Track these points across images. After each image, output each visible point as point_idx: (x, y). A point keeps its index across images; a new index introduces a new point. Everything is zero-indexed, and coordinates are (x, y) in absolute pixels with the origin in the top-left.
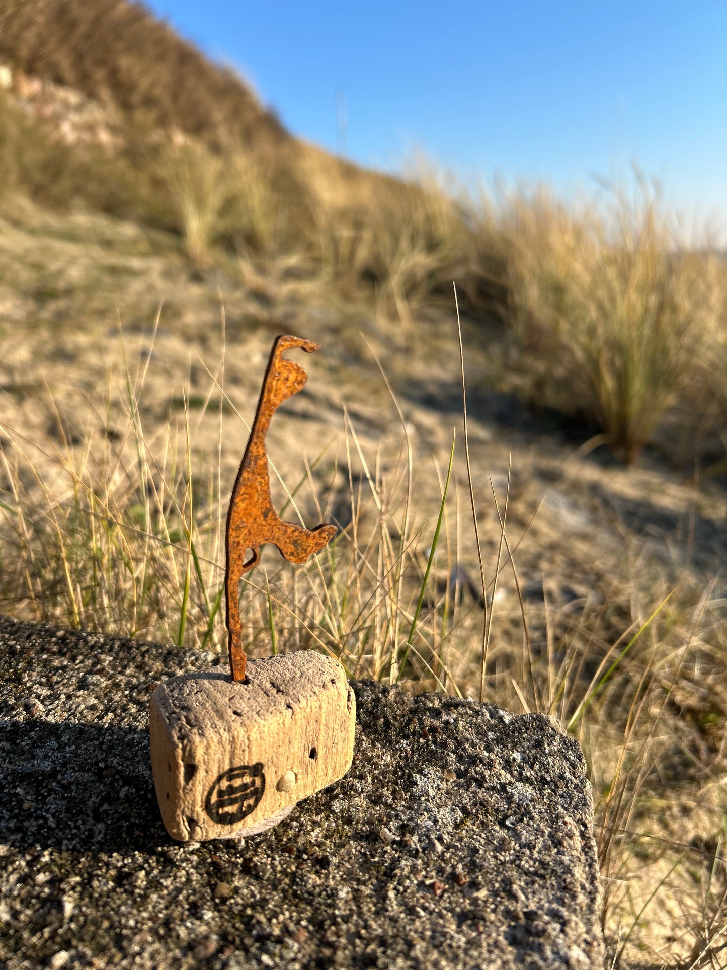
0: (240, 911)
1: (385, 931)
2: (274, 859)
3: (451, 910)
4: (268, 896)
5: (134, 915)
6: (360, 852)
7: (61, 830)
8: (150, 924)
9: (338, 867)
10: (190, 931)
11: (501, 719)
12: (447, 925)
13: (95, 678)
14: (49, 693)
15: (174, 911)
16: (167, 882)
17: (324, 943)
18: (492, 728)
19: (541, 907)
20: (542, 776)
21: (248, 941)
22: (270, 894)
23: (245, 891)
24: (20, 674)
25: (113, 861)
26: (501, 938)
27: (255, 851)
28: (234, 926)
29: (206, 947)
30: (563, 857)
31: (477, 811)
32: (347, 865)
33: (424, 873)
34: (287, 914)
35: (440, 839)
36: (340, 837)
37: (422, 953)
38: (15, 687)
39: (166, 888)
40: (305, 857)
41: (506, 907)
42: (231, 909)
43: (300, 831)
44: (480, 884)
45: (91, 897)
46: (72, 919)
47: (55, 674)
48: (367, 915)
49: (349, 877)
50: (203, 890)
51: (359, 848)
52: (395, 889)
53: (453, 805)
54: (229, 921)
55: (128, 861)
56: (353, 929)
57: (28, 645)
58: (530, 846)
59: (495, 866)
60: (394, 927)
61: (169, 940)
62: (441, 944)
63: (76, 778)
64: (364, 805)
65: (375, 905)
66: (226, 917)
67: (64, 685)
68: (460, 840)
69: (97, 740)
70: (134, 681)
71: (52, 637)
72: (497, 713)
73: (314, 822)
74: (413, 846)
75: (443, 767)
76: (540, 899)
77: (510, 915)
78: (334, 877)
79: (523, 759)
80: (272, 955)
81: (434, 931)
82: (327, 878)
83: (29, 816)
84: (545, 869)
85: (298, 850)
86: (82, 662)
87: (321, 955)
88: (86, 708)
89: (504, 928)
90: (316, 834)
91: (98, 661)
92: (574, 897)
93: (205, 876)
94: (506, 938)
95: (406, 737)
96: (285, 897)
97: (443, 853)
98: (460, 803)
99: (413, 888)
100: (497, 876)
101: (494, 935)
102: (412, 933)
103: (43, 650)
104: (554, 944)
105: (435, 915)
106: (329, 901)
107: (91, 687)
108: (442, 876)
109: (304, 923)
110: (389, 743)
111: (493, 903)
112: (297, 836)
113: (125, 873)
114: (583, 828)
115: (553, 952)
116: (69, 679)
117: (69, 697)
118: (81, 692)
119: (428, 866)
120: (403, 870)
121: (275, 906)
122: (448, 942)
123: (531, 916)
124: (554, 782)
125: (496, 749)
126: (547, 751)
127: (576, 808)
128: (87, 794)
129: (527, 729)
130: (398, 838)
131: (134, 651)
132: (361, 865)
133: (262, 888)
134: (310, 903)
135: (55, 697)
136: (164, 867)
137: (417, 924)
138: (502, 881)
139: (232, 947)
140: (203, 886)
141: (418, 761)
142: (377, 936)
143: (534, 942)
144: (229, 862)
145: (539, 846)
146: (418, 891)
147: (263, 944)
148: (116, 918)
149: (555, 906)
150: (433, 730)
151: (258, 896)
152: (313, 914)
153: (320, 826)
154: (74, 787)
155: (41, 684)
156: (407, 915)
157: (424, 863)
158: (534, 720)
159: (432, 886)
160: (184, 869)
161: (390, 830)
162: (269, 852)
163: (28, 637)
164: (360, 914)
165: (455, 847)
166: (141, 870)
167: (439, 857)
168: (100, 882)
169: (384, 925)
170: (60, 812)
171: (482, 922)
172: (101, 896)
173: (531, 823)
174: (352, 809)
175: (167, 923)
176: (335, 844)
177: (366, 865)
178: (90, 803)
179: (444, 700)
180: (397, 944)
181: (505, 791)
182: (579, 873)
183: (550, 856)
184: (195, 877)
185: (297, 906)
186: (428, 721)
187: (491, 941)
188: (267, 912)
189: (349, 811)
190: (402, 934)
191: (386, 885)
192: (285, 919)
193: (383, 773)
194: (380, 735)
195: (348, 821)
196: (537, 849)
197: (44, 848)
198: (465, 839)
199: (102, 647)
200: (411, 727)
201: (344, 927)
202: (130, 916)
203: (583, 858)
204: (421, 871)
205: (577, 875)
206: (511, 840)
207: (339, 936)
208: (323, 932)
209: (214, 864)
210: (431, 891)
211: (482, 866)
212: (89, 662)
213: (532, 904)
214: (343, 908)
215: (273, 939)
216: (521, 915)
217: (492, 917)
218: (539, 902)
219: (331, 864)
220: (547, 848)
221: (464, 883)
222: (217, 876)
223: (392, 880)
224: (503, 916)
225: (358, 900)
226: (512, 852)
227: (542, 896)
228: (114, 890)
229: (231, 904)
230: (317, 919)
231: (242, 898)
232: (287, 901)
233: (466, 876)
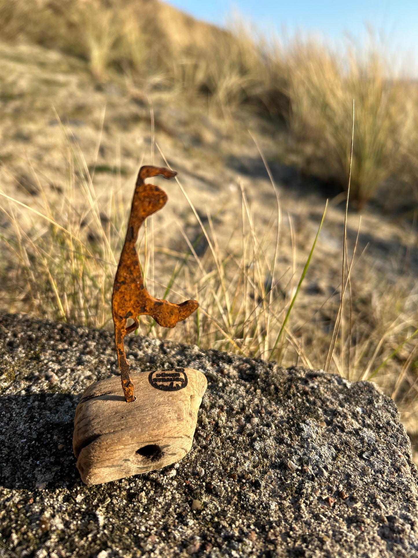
0: (211, 519)
1: (304, 532)
2: (224, 483)
3: (341, 516)
4: (226, 509)
5: (144, 524)
6: (277, 477)
8: (155, 529)
9: (266, 487)
10: (182, 534)
11: (345, 385)
12: (342, 527)
13: (87, 357)
14: (59, 367)
15: (168, 519)
16: (160, 500)
17: (268, 541)
18: (341, 391)
19: (396, 513)
20: (377, 424)
21: (219, 540)
22: (227, 507)
23: (211, 505)
24: (39, 354)
25: (123, 485)
26: (376, 535)
27: (212, 477)
28: (208, 530)
29: (195, 545)
30: (403, 479)
31: (344, 448)
32: (271, 486)
33: (320, 491)
34: (241, 520)
35: (326, 468)
36: (263, 467)
37: (331, 547)
38: (37, 363)
39: (160, 503)
40: (244, 481)
41: (375, 513)
42: (204, 517)
43: (237, 463)
44: (356, 499)
45: (113, 511)
46: (104, 527)
47: (60, 354)
49: (274, 494)
50: (184, 505)
51: (276, 474)
52: (304, 502)
53: (328, 444)
54: (204, 526)
55: (133, 485)
56: (284, 531)
57: (40, 334)
58: (381, 472)
59: (363, 486)
60: (309, 529)
61: (170, 541)
62: (341, 540)
64: (273, 445)
65: (294, 513)
66: (202, 523)
67: (68, 362)
68: (338, 468)
70: (112, 359)
71: (54, 329)
72: (342, 381)
73: (244, 457)
74: (310, 473)
75: (317, 418)
77: (378, 519)
78: (265, 494)
79: (363, 411)
80: (237, 550)
81: (333, 531)
82: (260, 495)
83: (63, 454)
84: (393, 487)
85: (239, 476)
86: (76, 346)
87: (268, 549)
88: (85, 378)
89: (376, 528)
90: (247, 465)
91: (87, 346)
92: (415, 506)
93: (184, 495)
94: (378, 535)
95: (289, 398)
96: (237, 509)
97: (329, 477)
98: (332, 442)
99: (315, 502)
100: (365, 492)
101: (371, 533)
102: (321, 533)
103: (50, 338)
104: (410, 538)
105: (332, 519)
106: (265, 512)
107: (86, 363)
108: (331, 493)
109: (252, 527)
110: (279, 402)
111: (366, 511)
112: (236, 466)
113: (132, 493)
114: (407, 458)
115: (409, 543)
116: (71, 358)
117: (73, 370)
118: (80, 367)
119: (321, 487)
120: (307, 490)
121: (231, 515)
122: (345, 538)
123: (391, 519)
124: (385, 427)
125: (346, 405)
126: (376, 406)
127: (401, 445)
129: (362, 392)
130: (300, 468)
131: (109, 339)
132: (280, 486)
133: (220, 502)
134: (253, 513)
135: (63, 371)
136: (156, 489)
137: (323, 526)
138: (368, 495)
139: (210, 544)
140: (183, 502)
141: (300, 414)
142: (300, 535)
143: (396, 537)
144: (196, 484)
145: (386, 471)
146: (318, 503)
147: (229, 542)
148: (132, 525)
149: (403, 512)
150: (305, 393)
151: (219, 509)
152: (256, 521)
153: (248, 459)
155: (53, 361)
156: (315, 520)
157: (318, 484)
158: (365, 386)
159: (327, 500)
160: (169, 490)
161: (293, 461)
162: (221, 478)
163: (39, 329)
164: (286, 520)
165: (335, 473)
166: (142, 491)
168: (117, 500)
169: (302, 527)
171: (363, 525)
172: (119, 510)
173: (379, 456)
174: (267, 448)
175: (165, 528)
176: (260, 471)
177: (283, 486)
179: (306, 372)
180: (315, 542)
181: (359, 435)
182: (414, 489)
183: (394, 478)
184: (177, 496)
185: (245, 515)
186: (301, 386)
187: (370, 537)
188: (227, 520)
189: (265, 449)
190: (315, 533)
191: (299, 500)
192: (239, 524)
193: (281, 422)
194: (273, 396)
195: (266, 456)
196: (385, 474)
198: (341, 468)
199: (88, 336)
200: (292, 391)
201: (278, 529)
202: (141, 524)
203: (413, 478)
204: (318, 490)
205: (413, 492)
206: (368, 468)
207: (276, 536)
208: (266, 534)
209: (188, 486)
210: (327, 503)
211: (355, 486)
212: (81, 346)
213: (390, 511)
214: (274, 516)
215: (236, 539)
216: (386, 519)
217: (368, 521)
218: (393, 510)
219: (262, 486)
220: (392, 473)
221: (346, 498)
222: (191, 495)
223: (301, 496)
224: (374, 520)
225: (283, 511)
226: (371, 476)
227: (395, 506)
228: (127, 505)
229: (204, 514)
230: (260, 523)
231: (210, 511)
232: (238, 512)
233: (346, 493)
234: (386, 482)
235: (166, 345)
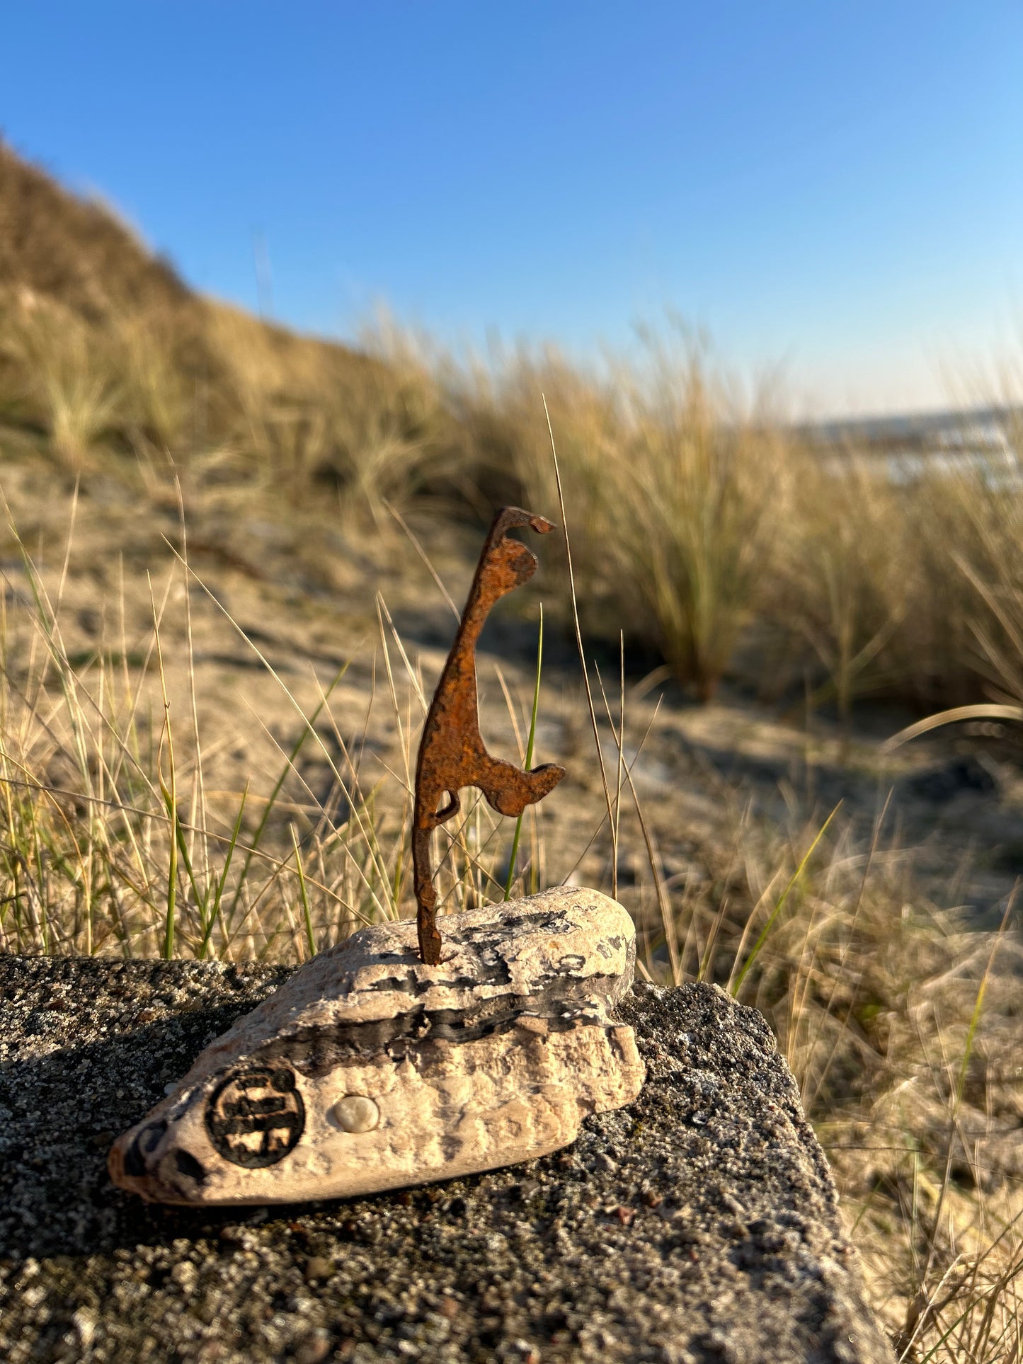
0: (351, 1291)
1: (566, 1282)
2: (382, 1215)
3: (650, 1240)
4: (386, 1265)
7: (47, 1227)
9: (478, 1211)
10: (283, 1330)
11: (651, 994)
12: (649, 1259)
13: (50, 1016)
15: (250, 1308)
17: (484, 1311)
19: (767, 1216)
20: (723, 1059)
21: (372, 1329)
22: (389, 1262)
23: (352, 1264)
26: (725, 1263)
28: (346, 1313)
29: (313, 1347)
30: (779, 1151)
31: (651, 1110)
32: (490, 1207)
33: (599, 1199)
34: (421, 1283)
35: (611, 1152)
37: (625, 1300)
39: (231, 1279)
41: (722, 1223)
42: (336, 1291)
44: (679, 1200)
45: (117, 1310)
46: (96, 1344)
48: (535, 1266)
49: (497, 1222)
50: (289, 1274)
52: (566, 1225)
54: (337, 1308)
55: (163, 1252)
56: (520, 1287)
58: (733, 1144)
59: (694, 1174)
60: (577, 1274)
61: (252, 1347)
62: (647, 1284)
63: (53, 1153)
65: (543, 1251)
66: (332, 1302)
68: (638, 1150)
69: (73, 1098)
70: (112, 1012)
72: (644, 988)
74: (576, 1168)
76: (763, 1207)
77: (729, 1233)
78: (477, 1225)
79: (693, 1040)
80: (414, 1340)
81: (632, 1270)
82: (465, 1227)
84: (761, 1168)
85: (415, 1199)
87: (483, 1329)
89: (725, 1250)
92: (806, 1196)
93: (287, 1253)
94: (730, 1262)
96: (412, 1262)
97: (619, 1170)
99: (590, 1221)
100: (699, 1187)
101: (715, 1260)
102: (604, 1278)
104: (798, 1257)
105: (628, 1250)
108: (625, 1200)
109: (448, 1291)
111: (703, 1221)
113: (162, 1268)
114: (791, 1114)
115: (798, 1267)
119: (603, 1190)
120: (570, 1199)
121: (401, 1276)
122: (657, 1279)
123: (757, 1228)
124: (742, 1063)
125: (655, 1033)
126: (721, 1027)
127: (777, 1090)
128: (75, 1173)
129: (689, 1003)
131: (103, 973)
133: (374, 1256)
134: (450, 1263)
136: (221, 1252)
137: (608, 1264)
138: (708, 1192)
139: (351, 1341)
140: (286, 1268)
142: (557, 1290)
143: (769, 1259)
144: (316, 1230)
145: (744, 1141)
146: (597, 1224)
147: (396, 1328)
148: (164, 1333)
149: (784, 1211)
151: (372, 1268)
152: (458, 1278)
154: (52, 1167)
156: (590, 1256)
157: (597, 1188)
158: (695, 990)
159: (616, 1214)
162: (373, 1208)
164: (525, 1267)
165: (634, 1161)
166: (185, 1262)
167: (615, 1176)
168: (125, 1287)
169: (562, 1274)
170: (40, 1203)
171: (695, 1248)
172: (133, 1306)
173: (727, 1115)
175: (245, 1326)
177: (516, 1202)
178: (84, 1184)
180: (588, 1294)
181: (683, 1081)
182: (805, 1166)
183: (762, 1152)
184: (272, 1258)
185: (432, 1270)
187: (712, 1269)
188: (390, 1286)
190: (590, 1281)
191: (552, 1222)
192: (419, 1291)
196: (742, 1146)
197: (26, 1255)
198: (645, 1148)
199: (50, 973)
201: (507, 1285)
202: (184, 1325)
203: (803, 1148)
204: (595, 1197)
205: (803, 1170)
206: (706, 1141)
207: (503, 1299)
208: (478, 1298)
209: (296, 1235)
210: (615, 1220)
211: (677, 1178)
213: (755, 1215)
214: (499, 1262)
215: (409, 1319)
216: (745, 1230)
217: (707, 1238)
218: (762, 1210)
219: (468, 1208)
220: (756, 1143)
221: (658, 1204)
222: (304, 1250)
223: (558, 1215)
224: (721, 1236)
225: (518, 1249)
226: (711, 1154)
227: (765, 1203)
228: (150, 1295)
229: (335, 1284)
230: (465, 1282)
231: (350, 1274)
232: (416, 1266)
233: (657, 1194)
234: (744, 1160)
235: (240, 970)
